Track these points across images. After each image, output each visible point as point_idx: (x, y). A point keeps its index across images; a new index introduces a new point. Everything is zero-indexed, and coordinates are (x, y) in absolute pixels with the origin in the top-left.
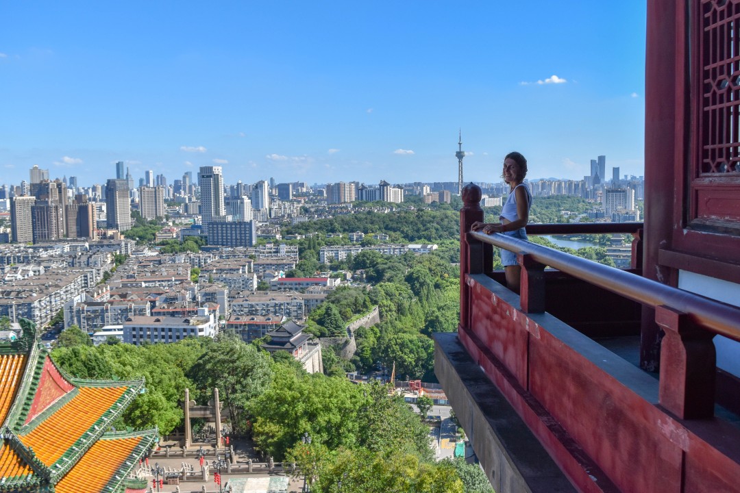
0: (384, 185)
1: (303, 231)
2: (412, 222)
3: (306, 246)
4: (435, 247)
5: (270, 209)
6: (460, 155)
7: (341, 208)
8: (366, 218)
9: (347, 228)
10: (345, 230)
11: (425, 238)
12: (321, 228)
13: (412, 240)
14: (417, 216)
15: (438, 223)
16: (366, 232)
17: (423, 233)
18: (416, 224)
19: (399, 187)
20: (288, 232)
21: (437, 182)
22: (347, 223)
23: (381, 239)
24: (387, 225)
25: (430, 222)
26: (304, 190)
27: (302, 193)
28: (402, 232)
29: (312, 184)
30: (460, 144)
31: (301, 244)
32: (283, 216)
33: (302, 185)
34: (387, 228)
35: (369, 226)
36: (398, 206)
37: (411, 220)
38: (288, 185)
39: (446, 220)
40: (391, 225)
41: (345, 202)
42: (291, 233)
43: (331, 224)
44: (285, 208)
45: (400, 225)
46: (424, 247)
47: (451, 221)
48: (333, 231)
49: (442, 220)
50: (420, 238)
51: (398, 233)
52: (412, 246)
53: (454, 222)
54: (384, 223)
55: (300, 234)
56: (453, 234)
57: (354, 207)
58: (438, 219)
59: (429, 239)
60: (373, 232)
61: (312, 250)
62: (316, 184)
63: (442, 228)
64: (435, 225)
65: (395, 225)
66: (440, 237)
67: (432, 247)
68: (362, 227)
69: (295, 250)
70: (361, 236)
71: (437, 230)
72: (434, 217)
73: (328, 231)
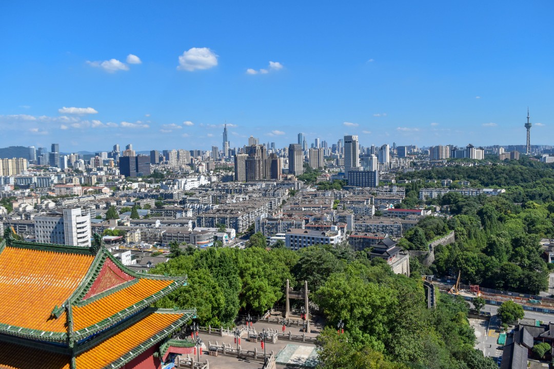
0: (471, 147)
1: (410, 178)
2: (487, 174)
3: (411, 188)
4: (503, 191)
5: (390, 163)
6: (528, 126)
7: (439, 163)
8: (454, 170)
9: (441, 176)
10: (439, 178)
11: (497, 184)
12: (422, 176)
13: (487, 185)
14: (491, 169)
15: (507, 174)
16: (454, 180)
17: (495, 181)
18: (491, 174)
19: (481, 148)
20: (400, 178)
22: (441, 173)
23: (464, 184)
24: (469, 175)
25: (500, 173)
26: (416, 150)
27: (414, 153)
28: (480, 180)
29: (422, 147)
30: (528, 118)
31: (407, 186)
32: (399, 168)
33: (414, 147)
34: (469, 177)
35: (456, 175)
36: (480, 161)
37: (487, 171)
38: (404, 147)
39: (513, 172)
40: (472, 174)
41: (442, 159)
42: (402, 179)
43: (430, 174)
44: (400, 162)
45: (478, 175)
46: (495, 190)
47: (517, 173)
48: (431, 178)
49: (510, 172)
50: (492, 184)
51: (477, 180)
52: (486, 190)
53: (519, 174)
54: (467, 173)
55: (407, 180)
56: (518, 182)
57: (448, 162)
58: (507, 172)
59: (500, 185)
60: (459, 179)
61: (414, 191)
62: (424, 147)
63: (510, 178)
64: (505, 175)
65: (475, 175)
66: (508, 184)
67: (501, 191)
68: (451, 176)
69: (403, 190)
70: (450, 182)
71: (506, 179)
72: (504, 170)
73: (427, 178)
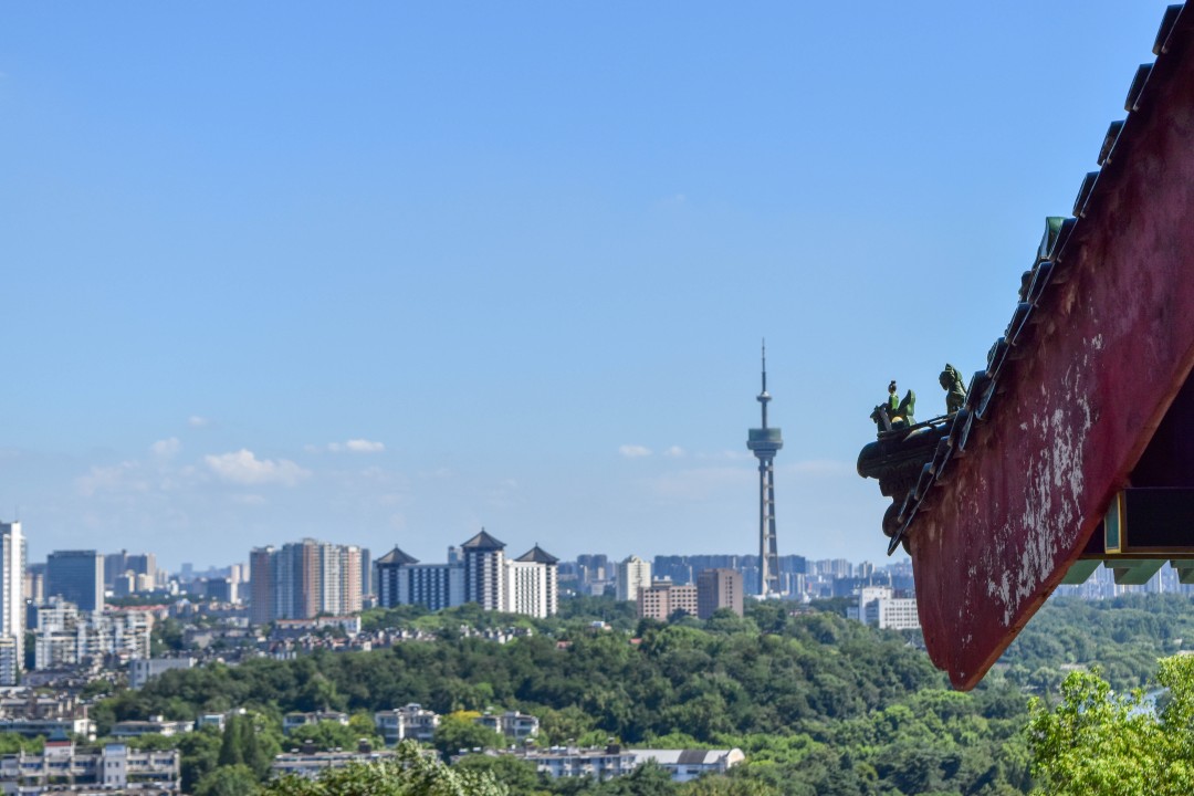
1: (185, 708)
2: (626, 670)
3: (212, 755)
4: (735, 756)
5: (30, 642)
6: (763, 444)
7: (320, 634)
8: (440, 655)
9: (364, 691)
10: (354, 704)
11: (684, 729)
12: (257, 696)
13: (632, 736)
14: (643, 647)
15: (732, 672)
16: (444, 709)
17: (676, 709)
18: (645, 676)
19: (540, 556)
20: (124, 712)
21: (668, 553)
22: (365, 673)
23: (509, 731)
24: (527, 683)
25: (700, 666)
26: (149, 583)
27: (143, 594)
28: (592, 707)
29: (178, 569)
30: (764, 400)
31: (187, 747)
32: (88, 662)
33: (140, 564)
34: (527, 693)
35: (454, 684)
36: (542, 626)
37: (623, 659)
39: (764, 658)
40: (541, 677)
41: (322, 614)
42: (135, 715)
43: (302, 678)
44: (91, 632)
45: (577, 681)
46: (692, 759)
47: (786, 664)
48: (308, 703)
49: (748, 658)
50: (662, 729)
51: (575, 710)
52: (641, 755)
53: (794, 669)
54: (514, 672)
55: (170, 716)
56: (797, 715)
57: (369, 629)
58: (733, 657)
59: (701, 732)
60: (469, 707)
61: (243, 768)
62: (187, 567)
63: (752, 692)
64: (722, 677)
65: (557, 682)
66: (745, 725)
67: (723, 759)
68: (426, 689)
69: (169, 770)
70: (426, 721)
71: (730, 697)
72: (714, 650)
73: (287, 705)
